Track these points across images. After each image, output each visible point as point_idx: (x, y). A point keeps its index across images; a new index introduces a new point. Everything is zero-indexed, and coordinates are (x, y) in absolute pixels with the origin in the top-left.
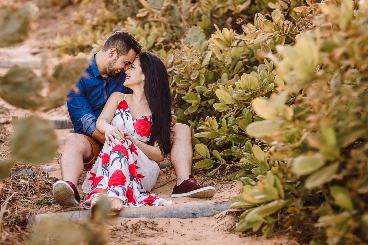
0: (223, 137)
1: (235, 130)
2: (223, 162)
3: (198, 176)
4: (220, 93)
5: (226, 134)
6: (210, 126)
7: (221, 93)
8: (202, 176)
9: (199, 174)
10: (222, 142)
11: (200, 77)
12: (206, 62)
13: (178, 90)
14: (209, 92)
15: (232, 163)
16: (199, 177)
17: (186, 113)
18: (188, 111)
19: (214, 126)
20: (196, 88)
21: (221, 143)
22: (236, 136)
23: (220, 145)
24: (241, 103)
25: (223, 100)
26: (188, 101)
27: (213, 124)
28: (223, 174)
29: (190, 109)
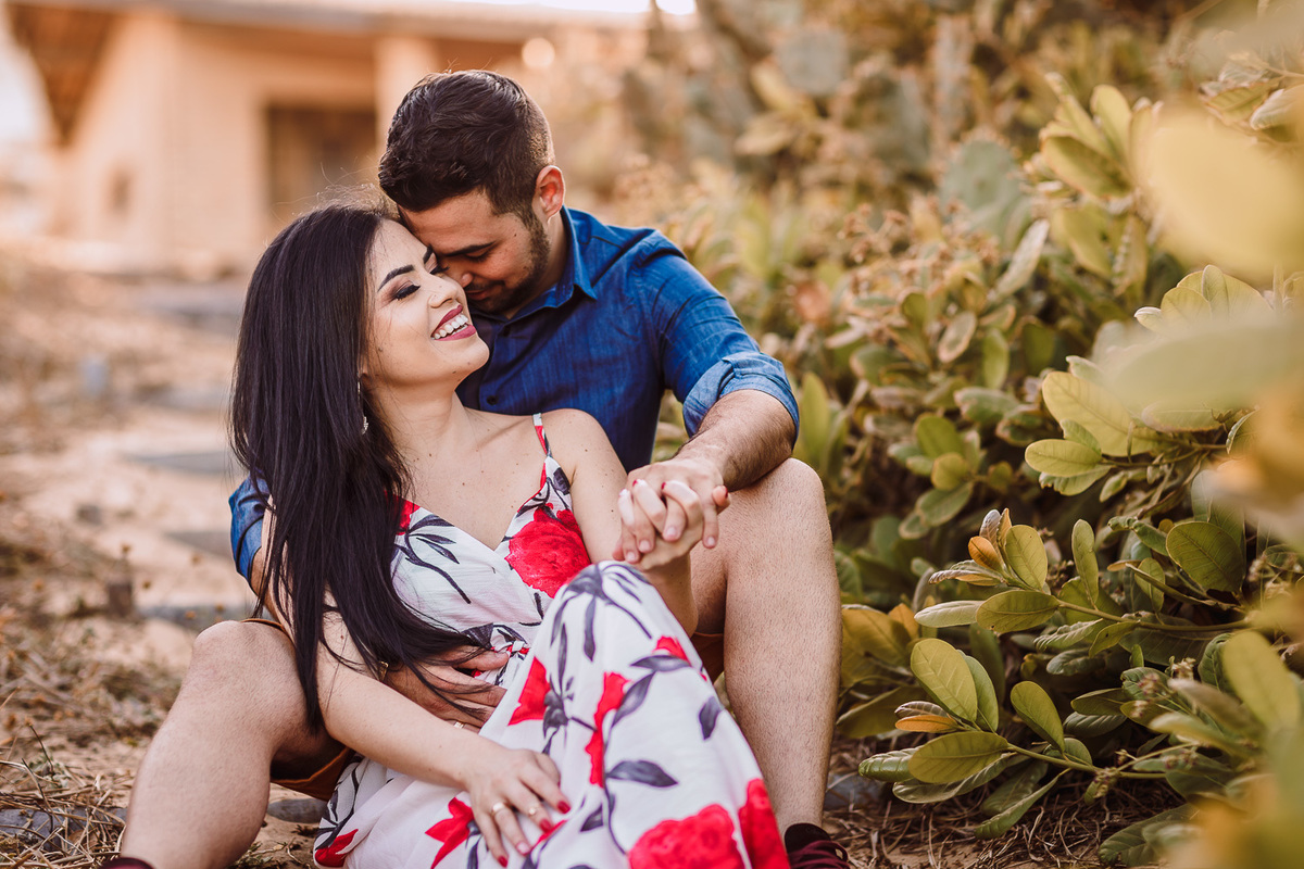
0: (1080, 629)
1: (1146, 586)
2: (1078, 755)
3: (947, 847)
4: (1067, 393)
5: (1096, 611)
6: (1004, 566)
7: (1074, 391)
8: (968, 849)
9: (957, 836)
10: (1079, 660)
11: (986, 350)
12: (1018, 273)
13: (877, 422)
14: (1025, 415)
15: (1121, 759)
16: (954, 853)
17: (910, 528)
18: (917, 519)
19: (1025, 560)
20: (959, 396)
21: (1075, 667)
22: (1154, 620)
23: (1070, 674)
24: (1184, 450)
25: (1085, 431)
26: (916, 464)
27: (1020, 549)
28: (1084, 837)
29: (927, 508)
